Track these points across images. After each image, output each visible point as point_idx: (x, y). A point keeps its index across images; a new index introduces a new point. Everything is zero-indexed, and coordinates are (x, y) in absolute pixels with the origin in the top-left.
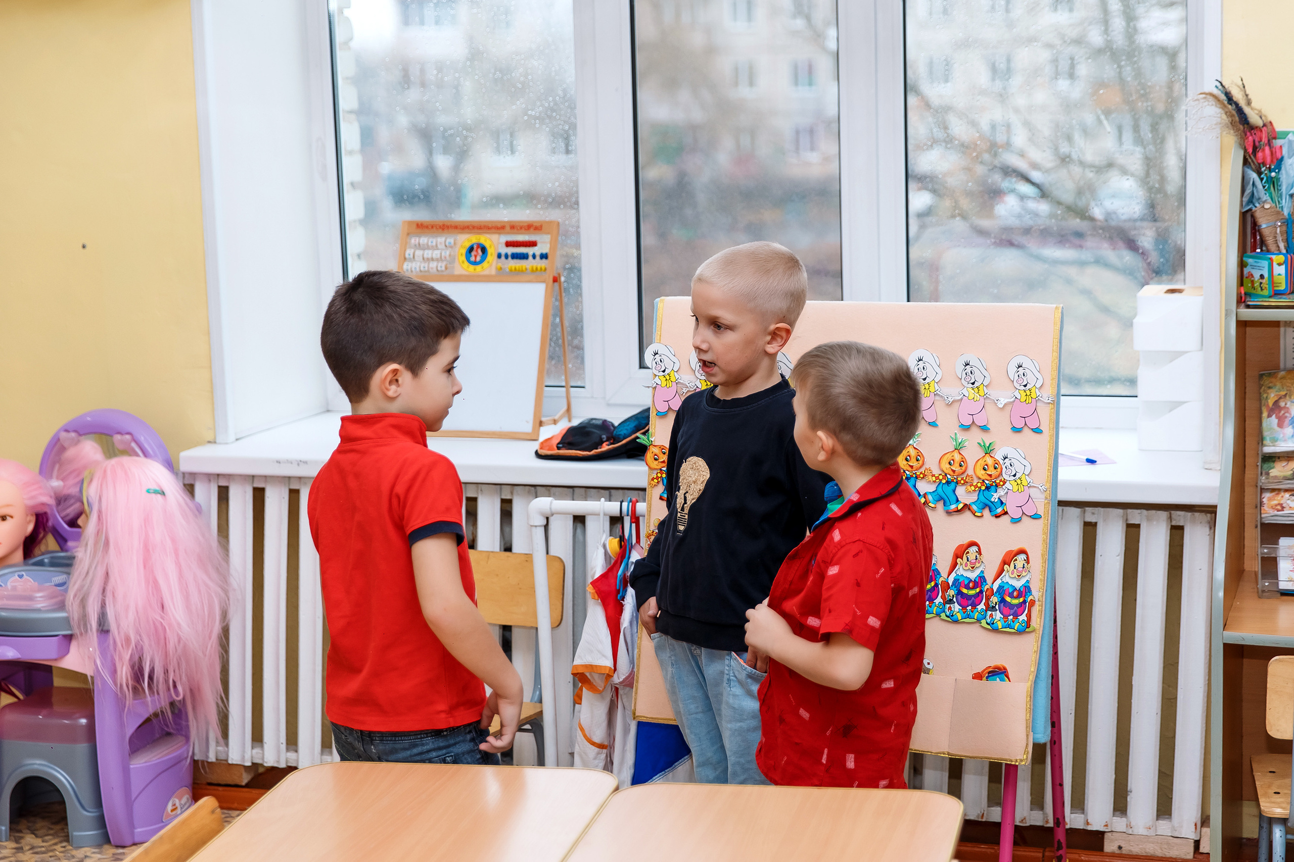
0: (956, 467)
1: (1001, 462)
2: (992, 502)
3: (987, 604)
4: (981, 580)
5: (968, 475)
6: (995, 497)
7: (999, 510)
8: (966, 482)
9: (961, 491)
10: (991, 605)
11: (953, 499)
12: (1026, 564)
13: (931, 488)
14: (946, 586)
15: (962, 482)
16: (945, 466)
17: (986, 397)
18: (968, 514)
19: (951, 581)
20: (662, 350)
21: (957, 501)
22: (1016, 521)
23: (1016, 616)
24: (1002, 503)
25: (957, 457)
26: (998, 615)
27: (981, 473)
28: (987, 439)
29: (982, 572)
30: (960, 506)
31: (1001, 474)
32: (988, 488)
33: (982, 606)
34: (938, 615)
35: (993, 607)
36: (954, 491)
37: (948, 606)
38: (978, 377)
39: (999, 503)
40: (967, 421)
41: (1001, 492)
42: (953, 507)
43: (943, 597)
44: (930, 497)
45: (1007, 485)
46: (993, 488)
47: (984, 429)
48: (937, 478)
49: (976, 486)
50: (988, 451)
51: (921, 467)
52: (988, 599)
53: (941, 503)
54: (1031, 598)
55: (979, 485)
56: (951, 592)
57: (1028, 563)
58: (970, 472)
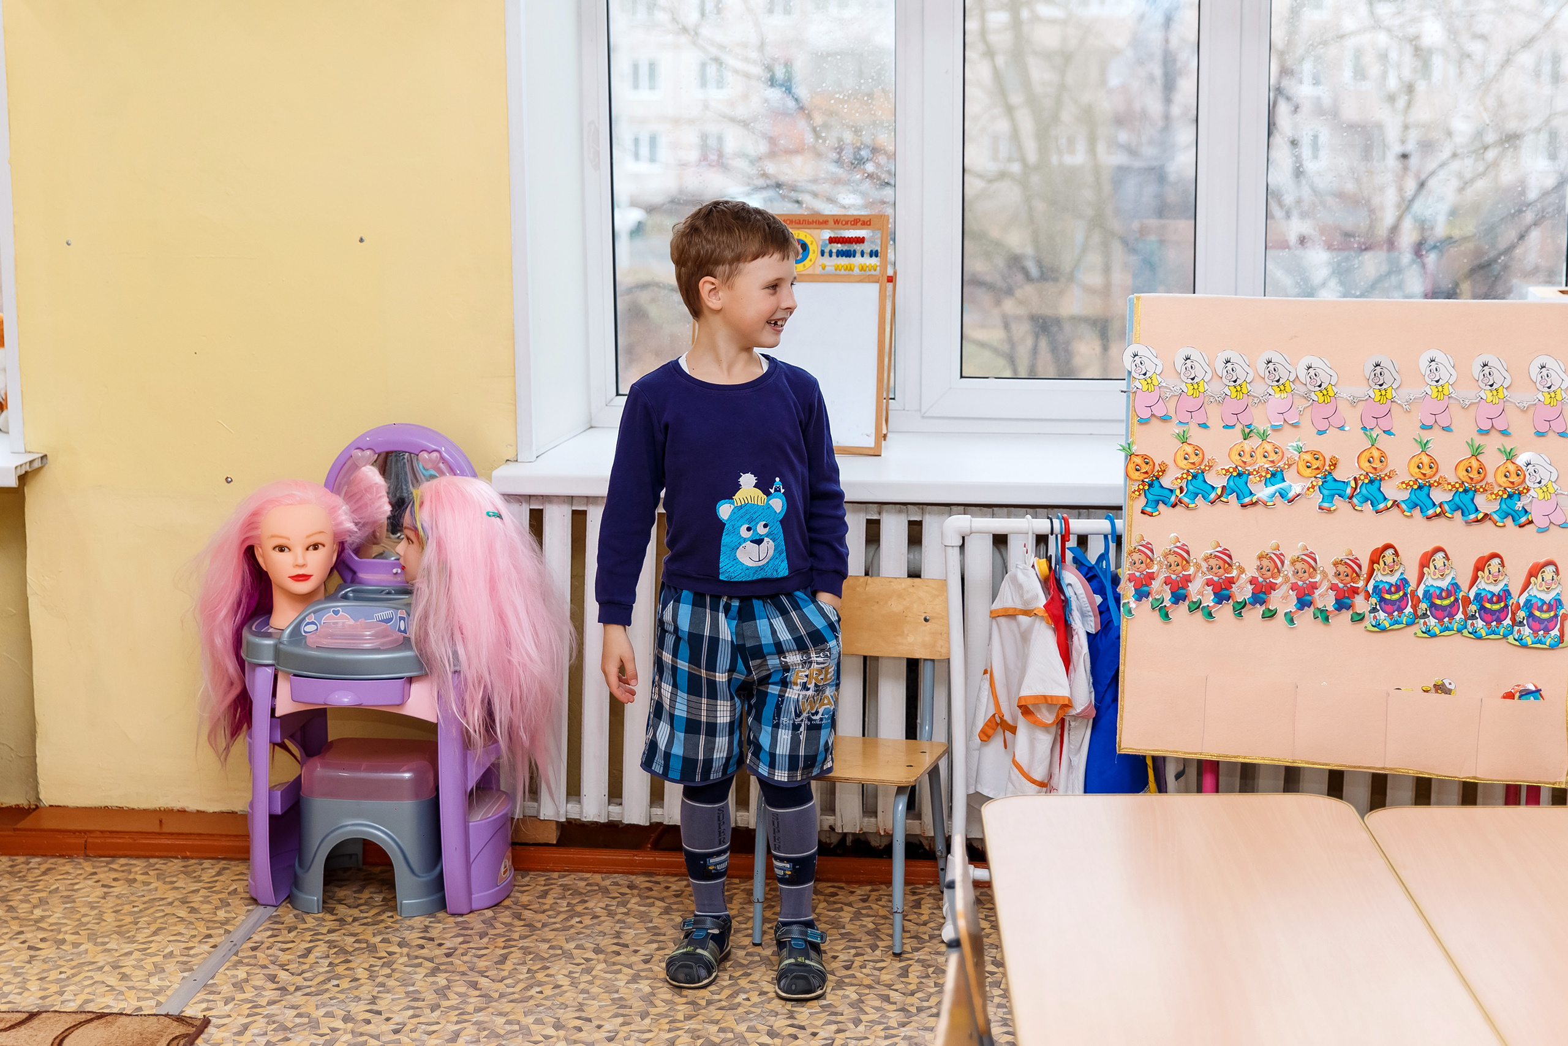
0: (1474, 475)
1: (1524, 468)
2: (1515, 511)
3: (1513, 619)
4: (1506, 594)
5: (1487, 483)
6: (1519, 505)
7: (1523, 520)
8: (1485, 490)
9: (1480, 500)
10: (1518, 620)
11: (1472, 508)
12: (1555, 576)
13: (1448, 497)
14: (1467, 601)
15: (1481, 490)
16: (1462, 474)
17: (1505, 400)
18: (1488, 524)
19: (1472, 595)
20: (1142, 350)
21: (1477, 510)
22: (1542, 531)
23: (1547, 631)
24: (1526, 512)
25: (1475, 464)
26: (1526, 631)
27: (1502, 481)
28: (1508, 444)
29: (1506, 585)
30: (1480, 516)
31: (1524, 481)
32: (1510, 496)
33: (1508, 622)
34: (1459, 631)
35: (1521, 622)
36: (1472, 500)
37: (1470, 622)
38: (1497, 378)
39: (1523, 511)
40: (1486, 425)
41: (1525, 501)
42: (1472, 517)
43: (1465, 613)
44: (1446, 507)
45: (1532, 492)
46: (1516, 497)
47: (1505, 433)
48: (1453, 486)
49: (1497, 495)
50: (1510, 457)
51: (1434, 475)
52: (1514, 614)
53: (1459, 512)
54: (1563, 611)
55: (1501, 493)
56: (1473, 608)
57: (1558, 574)
58: (1490, 479)
